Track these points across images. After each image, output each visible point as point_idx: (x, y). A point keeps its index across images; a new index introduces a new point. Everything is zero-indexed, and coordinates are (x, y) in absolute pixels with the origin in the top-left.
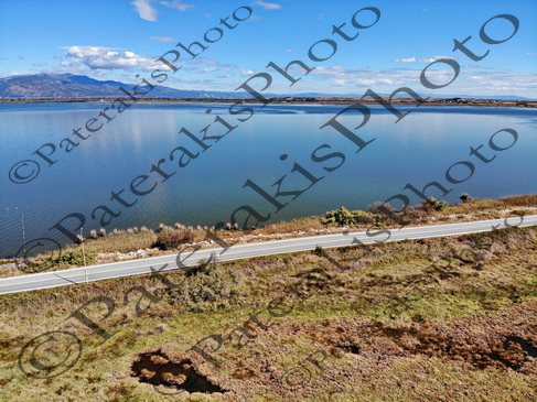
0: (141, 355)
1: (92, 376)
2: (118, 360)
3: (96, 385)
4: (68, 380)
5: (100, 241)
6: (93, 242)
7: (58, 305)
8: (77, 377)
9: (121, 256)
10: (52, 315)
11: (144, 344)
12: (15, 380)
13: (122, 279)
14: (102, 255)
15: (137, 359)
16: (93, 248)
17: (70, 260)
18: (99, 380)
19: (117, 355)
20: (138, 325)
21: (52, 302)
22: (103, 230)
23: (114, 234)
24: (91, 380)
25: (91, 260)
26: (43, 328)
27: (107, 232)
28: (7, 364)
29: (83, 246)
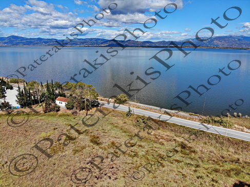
0: (240, 182)
1: (214, 179)
2: (228, 178)
3: (214, 183)
4: (203, 175)
5: (237, 119)
6: (234, 118)
7: (210, 141)
8: (208, 176)
9: (246, 130)
10: (206, 144)
11: (244, 177)
12: (183, 163)
13: (243, 141)
14: (236, 126)
15: (237, 182)
16: (233, 121)
17: (220, 123)
18: (217, 182)
19: (229, 176)
20: (244, 167)
21: (207, 138)
22: (240, 114)
23: (245, 118)
24: (213, 180)
25: (230, 126)
26: (201, 148)
27: (242, 116)
28: (182, 155)
29: (228, 119)
